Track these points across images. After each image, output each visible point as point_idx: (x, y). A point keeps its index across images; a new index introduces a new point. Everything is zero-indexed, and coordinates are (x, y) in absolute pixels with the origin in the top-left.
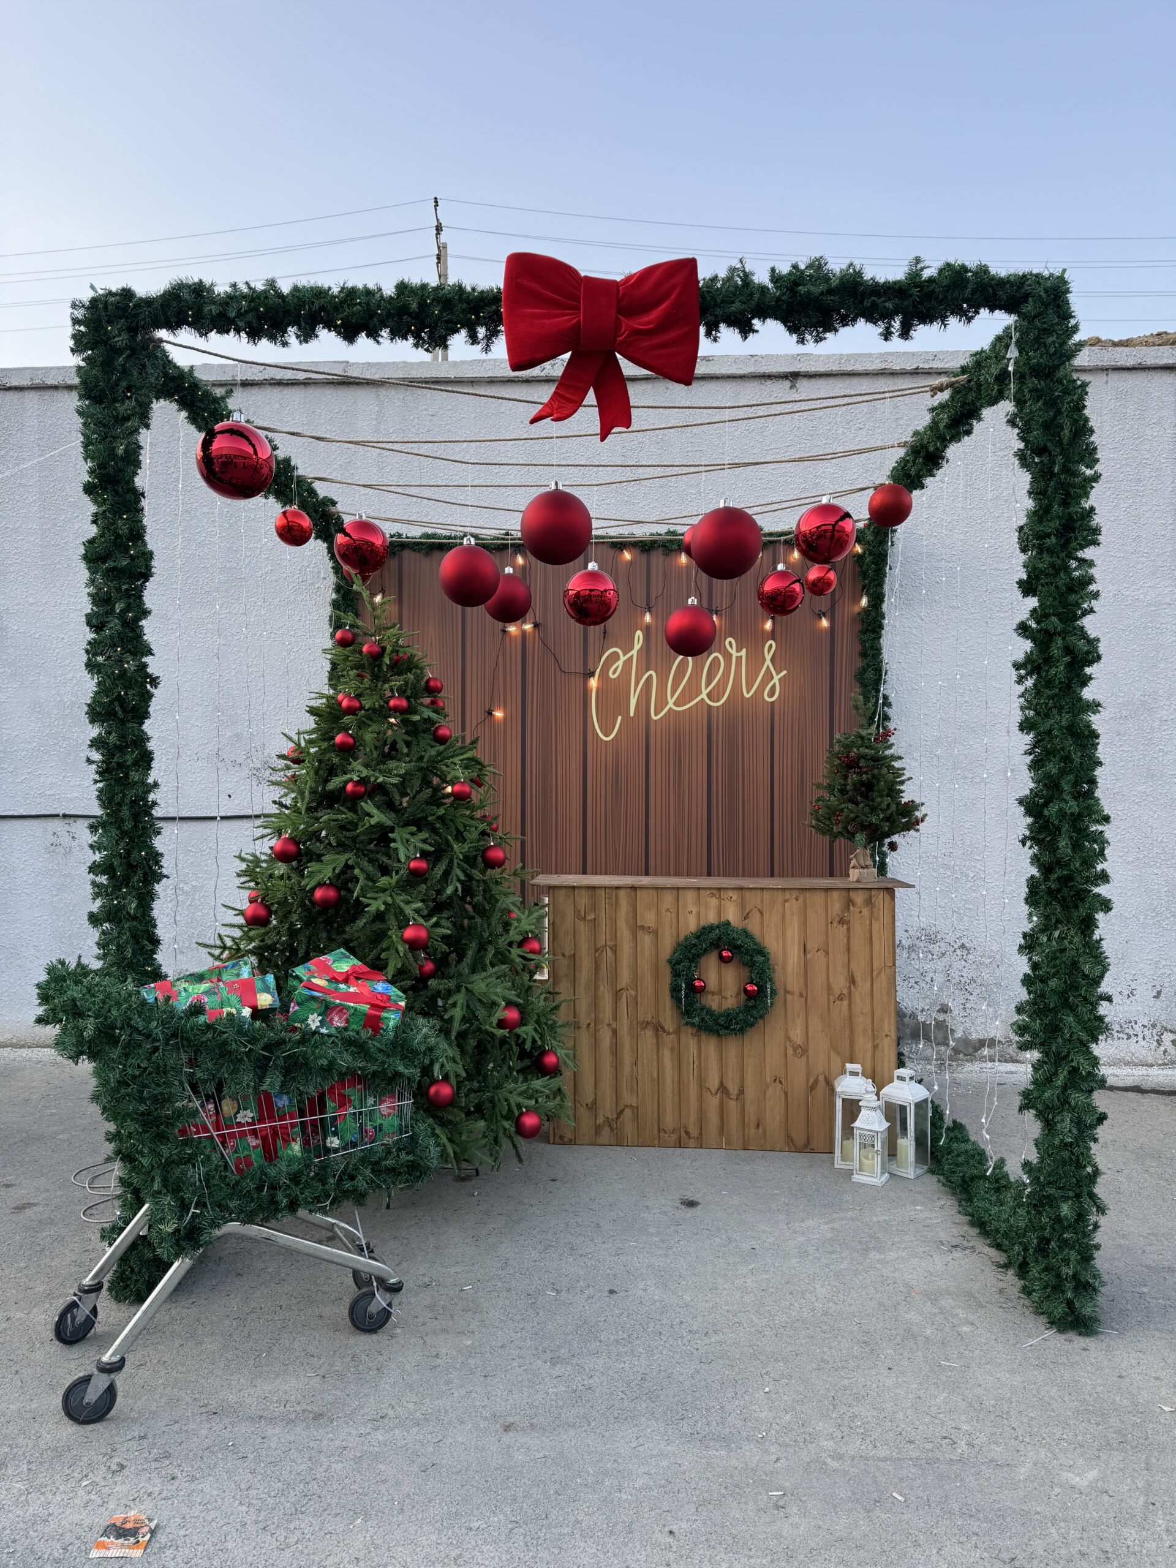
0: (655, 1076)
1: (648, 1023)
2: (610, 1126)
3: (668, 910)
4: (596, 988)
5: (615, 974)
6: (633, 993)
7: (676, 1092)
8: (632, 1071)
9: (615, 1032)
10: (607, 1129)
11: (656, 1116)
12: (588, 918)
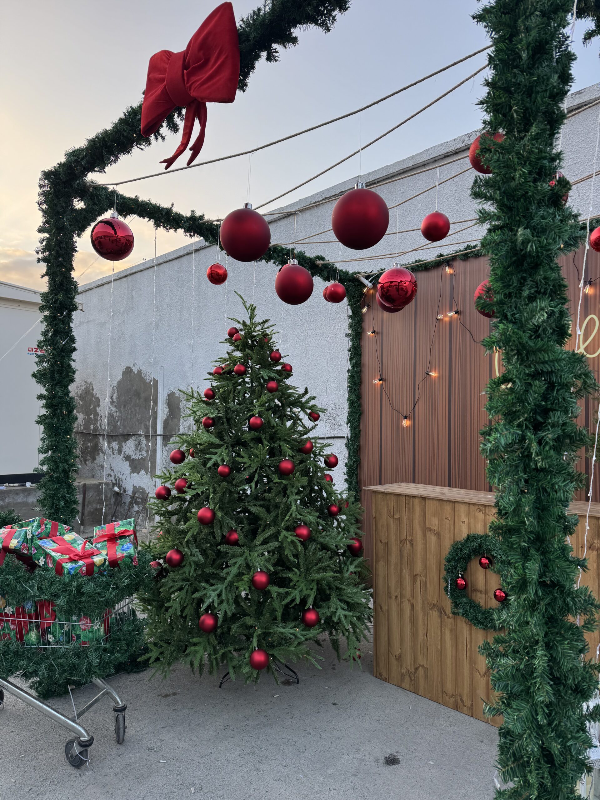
0: (439, 647)
1: (434, 605)
2: (410, 676)
3: (447, 518)
4: (401, 570)
5: (412, 563)
6: (424, 579)
7: (454, 665)
8: (424, 639)
9: (412, 606)
10: (407, 678)
11: (440, 680)
12: (396, 517)
